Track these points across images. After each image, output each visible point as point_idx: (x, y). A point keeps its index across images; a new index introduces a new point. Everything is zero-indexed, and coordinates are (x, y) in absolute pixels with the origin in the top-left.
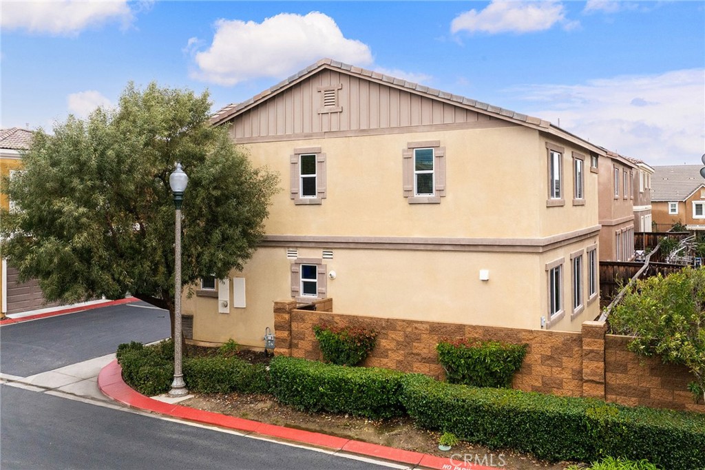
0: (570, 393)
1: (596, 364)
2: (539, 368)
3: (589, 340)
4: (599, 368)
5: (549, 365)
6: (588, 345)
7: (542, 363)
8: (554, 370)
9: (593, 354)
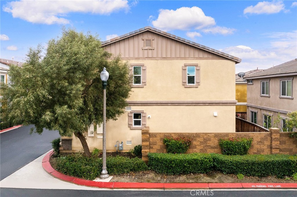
0: (267, 153)
1: (277, 142)
2: (256, 146)
3: (275, 134)
4: (278, 143)
5: (259, 144)
6: (275, 136)
7: (257, 144)
8: (261, 146)
9: (276, 139)
